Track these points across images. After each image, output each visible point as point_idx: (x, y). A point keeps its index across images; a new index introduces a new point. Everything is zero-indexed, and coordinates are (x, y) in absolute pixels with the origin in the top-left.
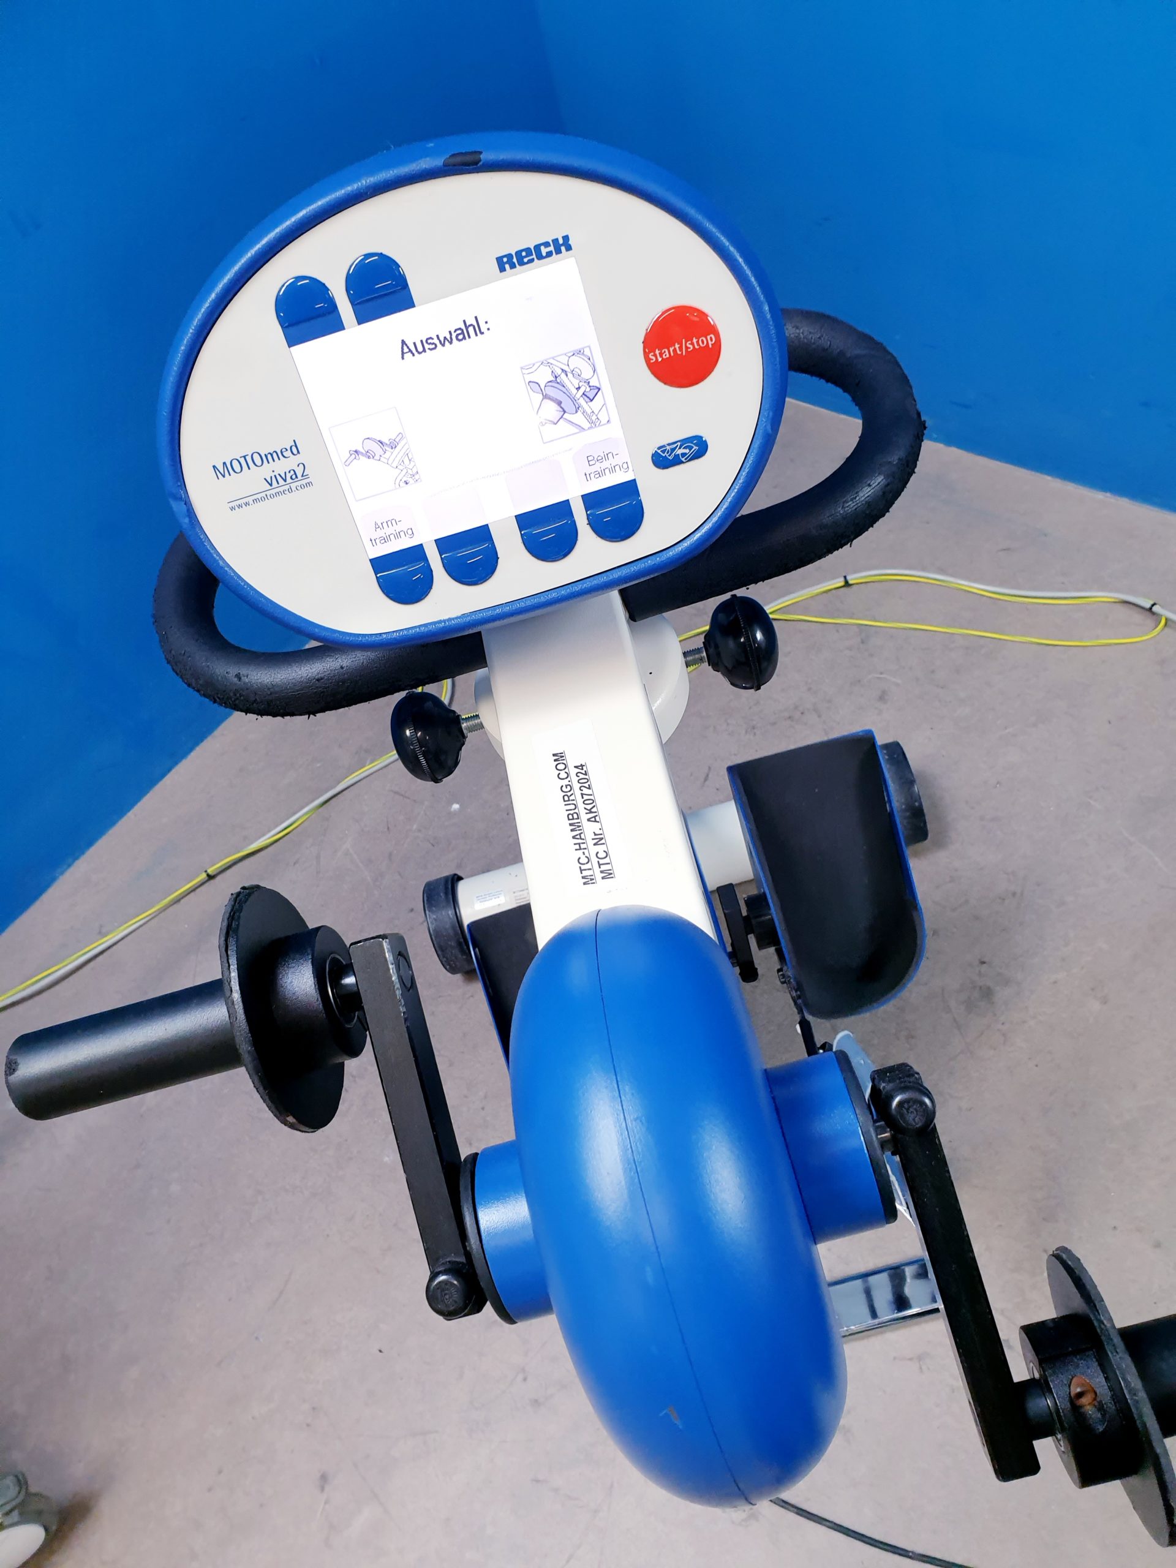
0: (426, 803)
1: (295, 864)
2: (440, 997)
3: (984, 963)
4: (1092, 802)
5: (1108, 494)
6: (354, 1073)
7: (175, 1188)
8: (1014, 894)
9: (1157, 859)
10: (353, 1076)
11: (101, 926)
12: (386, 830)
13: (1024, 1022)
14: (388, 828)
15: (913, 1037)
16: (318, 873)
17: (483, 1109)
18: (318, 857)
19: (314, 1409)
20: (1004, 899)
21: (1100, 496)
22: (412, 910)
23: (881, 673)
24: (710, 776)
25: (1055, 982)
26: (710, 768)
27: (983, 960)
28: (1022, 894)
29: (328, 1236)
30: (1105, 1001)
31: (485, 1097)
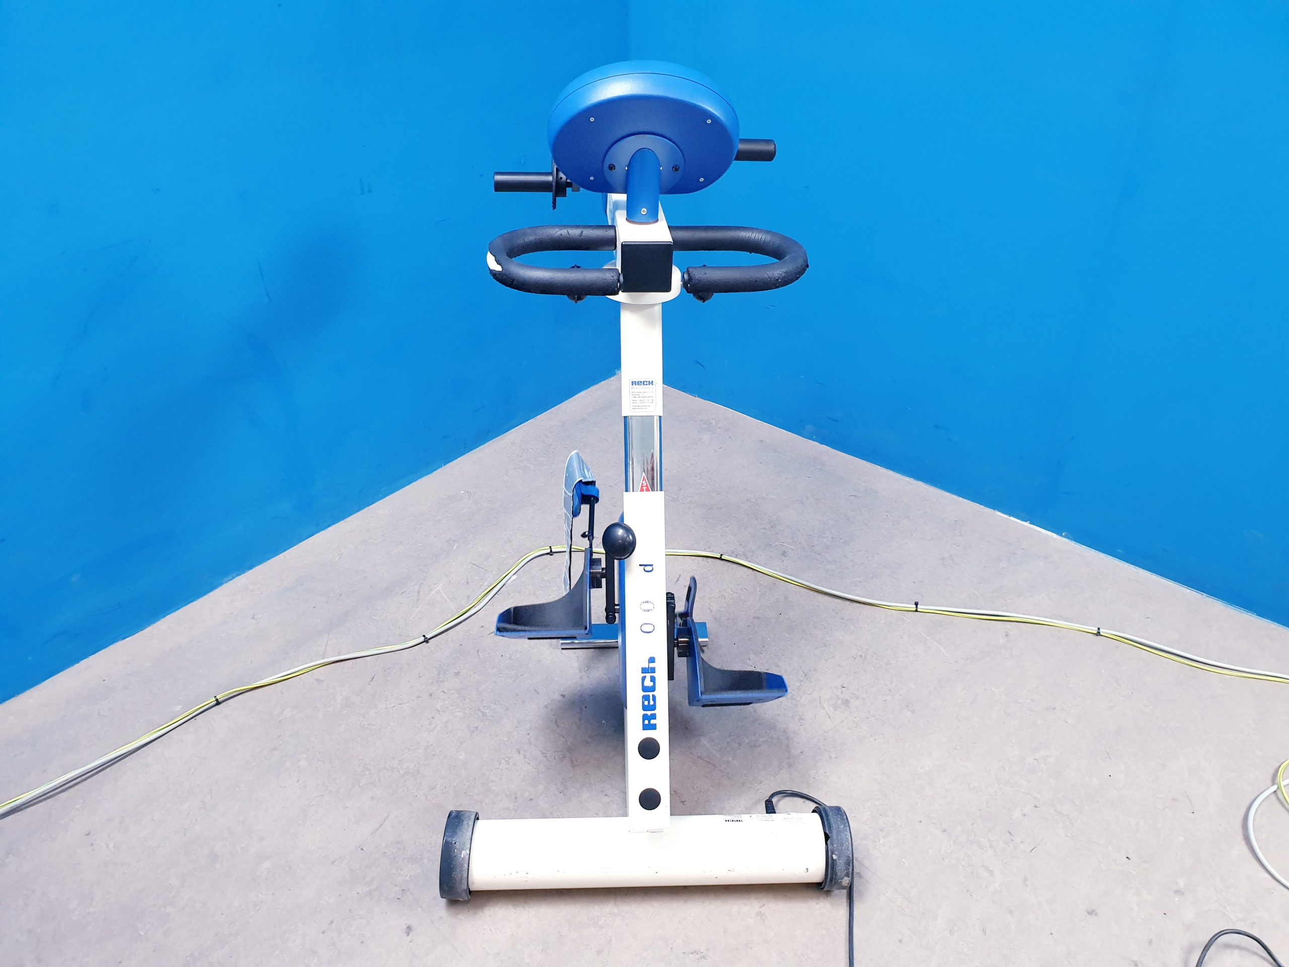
0: (494, 572)
1: (402, 593)
2: (500, 674)
3: (844, 687)
4: (905, 618)
5: (912, 479)
6: (439, 709)
7: (303, 763)
8: (861, 656)
9: (942, 649)
10: (438, 711)
11: (254, 615)
12: (466, 583)
13: (867, 718)
14: (468, 582)
15: (802, 719)
16: (418, 600)
17: (528, 734)
18: (418, 592)
19: (403, 890)
20: (855, 658)
21: (907, 479)
22: (482, 627)
23: (783, 543)
24: (680, 579)
25: (885, 701)
26: (680, 576)
27: (843, 686)
28: (865, 657)
29: (416, 796)
30: (913, 712)
31: (530, 728)
